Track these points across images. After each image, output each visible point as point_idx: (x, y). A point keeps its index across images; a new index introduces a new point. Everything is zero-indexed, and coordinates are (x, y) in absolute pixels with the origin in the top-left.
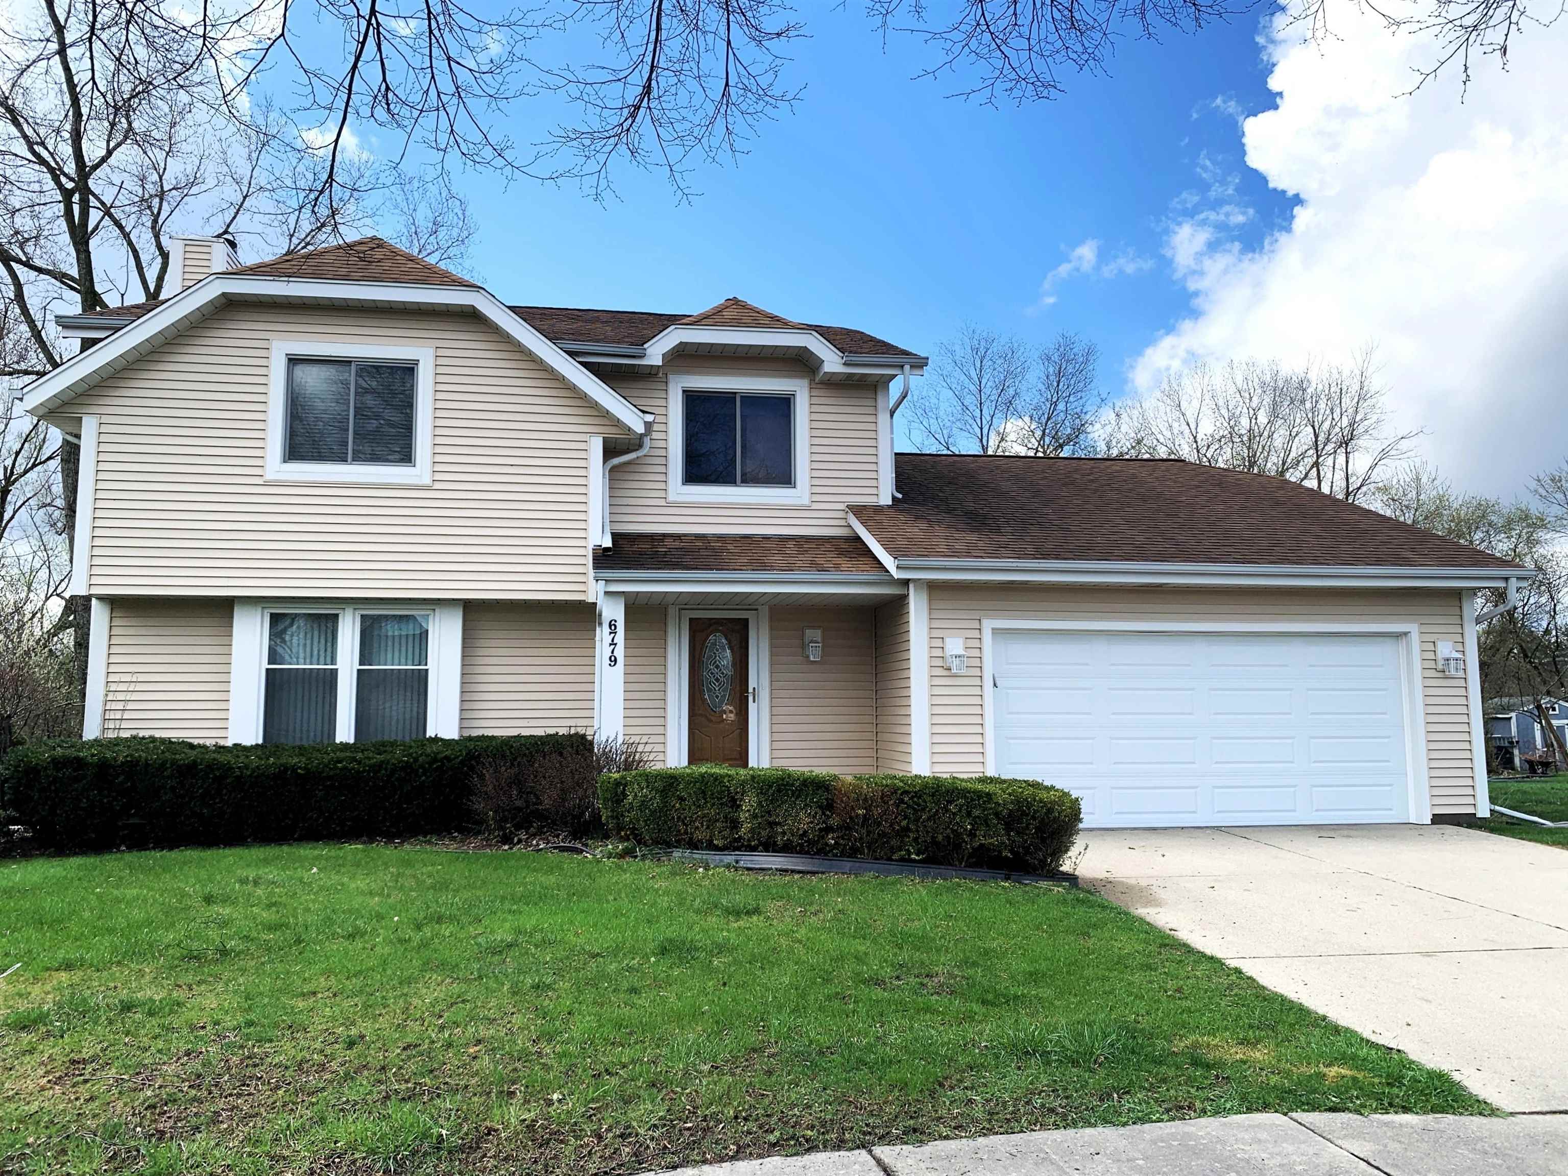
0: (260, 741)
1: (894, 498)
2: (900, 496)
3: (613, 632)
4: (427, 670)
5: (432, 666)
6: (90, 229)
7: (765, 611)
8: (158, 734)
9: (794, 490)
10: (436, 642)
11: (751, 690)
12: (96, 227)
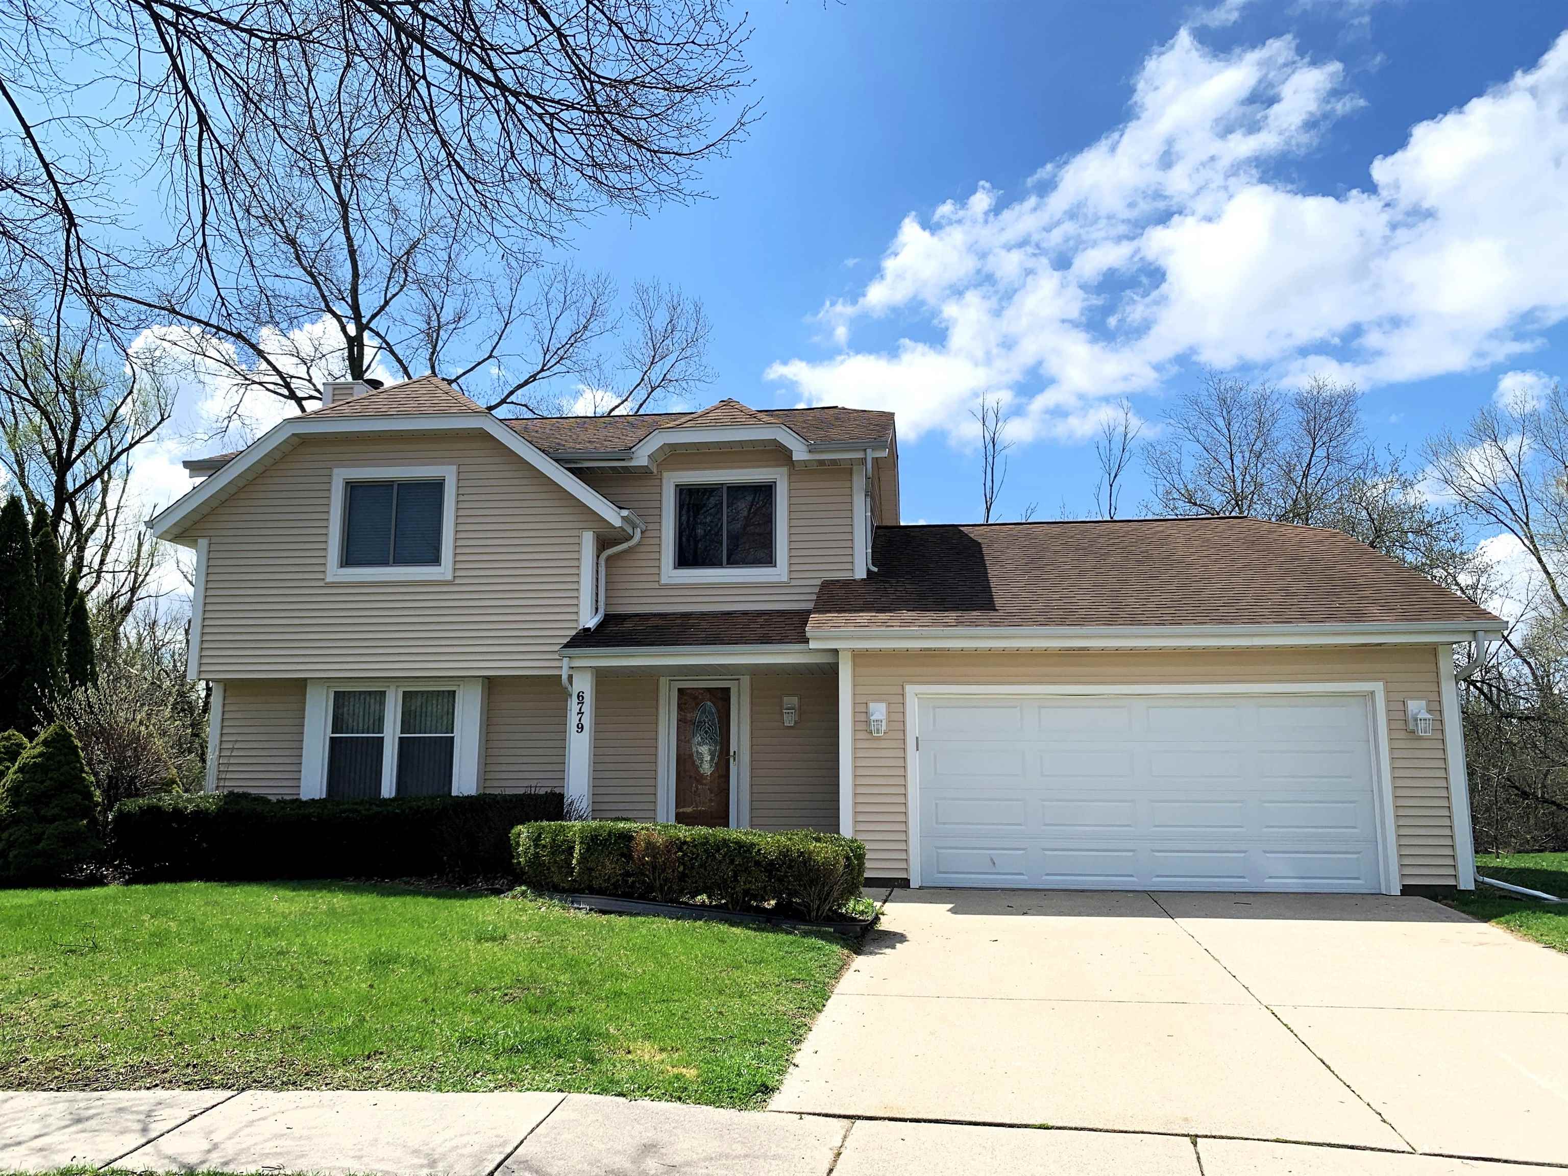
0: (324, 796)
1: (869, 572)
2: (875, 569)
3: (581, 703)
4: (453, 737)
5: (457, 734)
6: (364, 368)
7: (746, 680)
8: (252, 791)
9: (774, 569)
10: (460, 714)
11: (732, 753)
12: (369, 366)
